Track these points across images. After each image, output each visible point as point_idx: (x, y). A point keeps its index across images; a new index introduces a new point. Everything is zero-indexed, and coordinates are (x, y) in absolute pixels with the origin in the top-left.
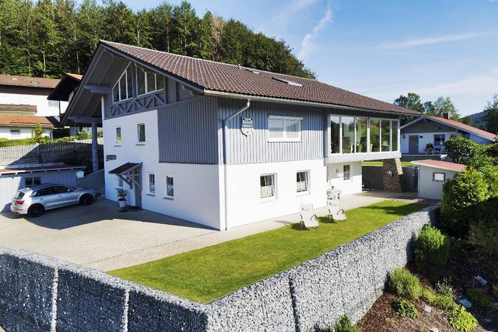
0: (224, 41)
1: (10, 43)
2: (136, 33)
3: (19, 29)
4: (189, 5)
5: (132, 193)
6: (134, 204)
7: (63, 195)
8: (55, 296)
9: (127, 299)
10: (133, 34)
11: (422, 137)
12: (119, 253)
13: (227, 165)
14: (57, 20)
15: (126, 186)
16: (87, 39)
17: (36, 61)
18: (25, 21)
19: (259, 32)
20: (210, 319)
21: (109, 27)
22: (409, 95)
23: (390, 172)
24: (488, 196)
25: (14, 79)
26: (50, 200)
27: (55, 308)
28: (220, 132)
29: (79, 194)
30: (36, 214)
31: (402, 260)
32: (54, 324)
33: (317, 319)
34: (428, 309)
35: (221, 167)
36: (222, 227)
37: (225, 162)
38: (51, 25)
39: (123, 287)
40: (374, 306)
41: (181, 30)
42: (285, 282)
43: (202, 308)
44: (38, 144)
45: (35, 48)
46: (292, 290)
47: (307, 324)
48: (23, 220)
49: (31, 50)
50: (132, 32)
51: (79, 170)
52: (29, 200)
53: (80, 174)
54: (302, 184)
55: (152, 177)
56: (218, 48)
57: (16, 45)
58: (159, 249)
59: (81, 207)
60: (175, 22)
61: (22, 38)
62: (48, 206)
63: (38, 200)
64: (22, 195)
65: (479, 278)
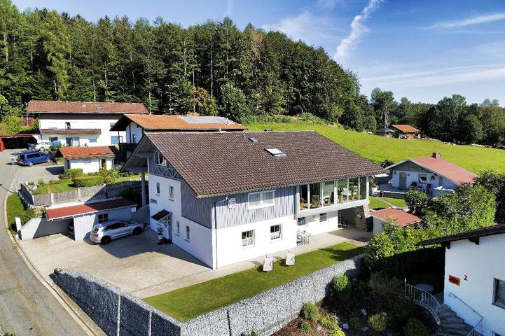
0: (262, 54)
1: (77, 66)
2: (182, 51)
3: (85, 53)
4: (231, 21)
5: (167, 229)
6: (168, 238)
7: (122, 229)
8: (119, 309)
9: (151, 316)
10: (180, 53)
11: (409, 175)
12: (152, 284)
13: (218, 230)
14: (116, 42)
15: (163, 226)
16: (140, 59)
17: (99, 80)
18: (90, 45)
19: (297, 40)
20: (182, 329)
21: (160, 46)
22: (454, 96)
23: (359, 216)
24: (393, 254)
25: (83, 106)
26: (114, 233)
27: (119, 314)
28: (213, 210)
29: (132, 227)
30: (105, 242)
31: (321, 295)
32: (119, 322)
33: (243, 330)
34: (319, 328)
35: (214, 231)
36: (214, 267)
37: (216, 228)
38: (111, 47)
39: (149, 309)
40: (289, 324)
41: (223, 46)
42: (226, 312)
43: (180, 325)
44: (105, 185)
45: (98, 68)
46: (228, 317)
47: (236, 333)
48: (98, 246)
49: (95, 71)
50: (178, 51)
51: (133, 207)
52: (101, 234)
53: (134, 210)
54: (276, 234)
55: (178, 223)
56: (257, 61)
57: (82, 67)
58: (173, 283)
59: (133, 237)
60: (217, 38)
61: (87, 60)
62: (113, 237)
63: (107, 233)
64: (97, 230)
65: (363, 311)
